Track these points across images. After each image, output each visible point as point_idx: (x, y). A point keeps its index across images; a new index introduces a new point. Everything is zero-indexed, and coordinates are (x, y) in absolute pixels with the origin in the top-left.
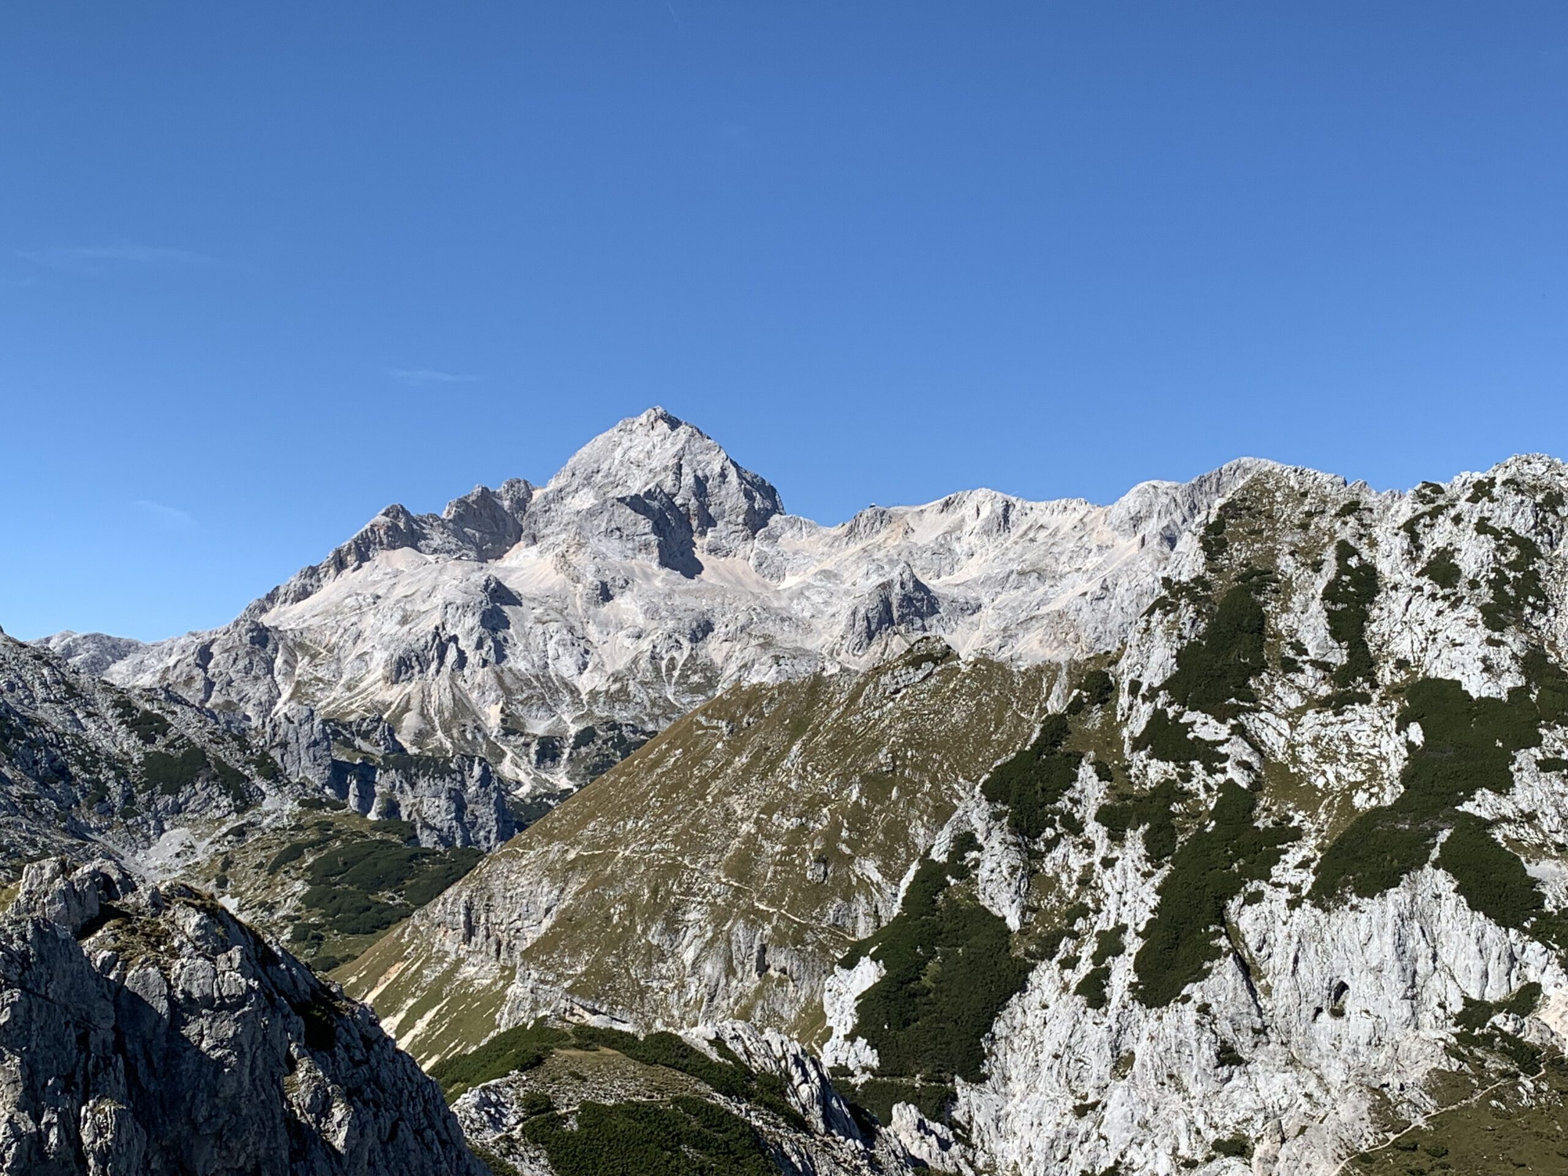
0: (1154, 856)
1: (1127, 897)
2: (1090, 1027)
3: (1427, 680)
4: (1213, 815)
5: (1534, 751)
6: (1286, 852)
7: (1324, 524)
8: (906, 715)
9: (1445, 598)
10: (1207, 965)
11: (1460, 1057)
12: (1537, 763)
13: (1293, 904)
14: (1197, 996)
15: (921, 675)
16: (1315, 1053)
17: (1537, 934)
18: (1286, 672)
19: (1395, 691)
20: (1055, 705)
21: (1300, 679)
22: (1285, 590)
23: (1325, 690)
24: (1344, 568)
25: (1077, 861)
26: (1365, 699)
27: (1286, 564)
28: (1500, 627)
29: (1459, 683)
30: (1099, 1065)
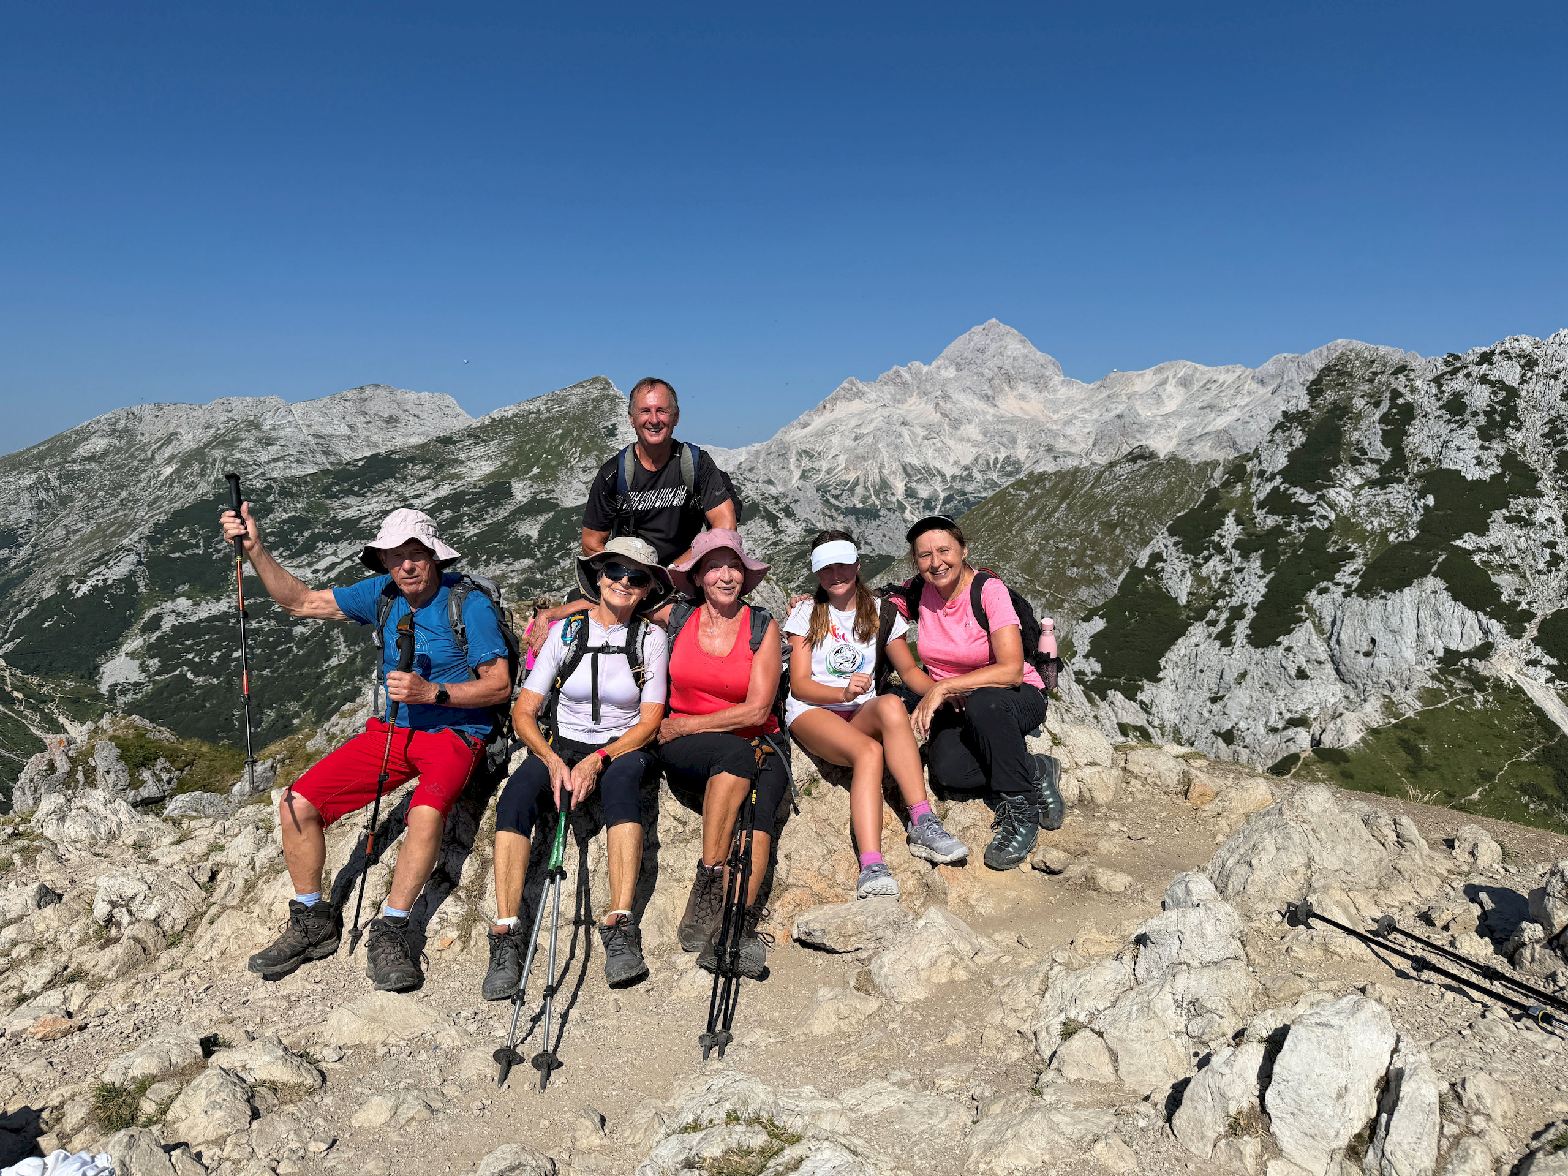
0: (1265, 567)
1: (1250, 589)
2: (1223, 657)
3: (1440, 470)
4: (1301, 545)
5: (1504, 511)
6: (1345, 566)
8: (1126, 489)
9: (1456, 422)
10: (1293, 626)
11: (1440, 681)
12: (1505, 518)
14: (1287, 643)
15: (1136, 467)
17: (1492, 616)
19: (1419, 476)
20: (1214, 483)
21: (1362, 469)
23: (1376, 475)
24: (1393, 404)
25: (1221, 569)
26: (1400, 481)
27: (1359, 403)
28: (1489, 439)
29: (1460, 471)
30: (1228, 676)
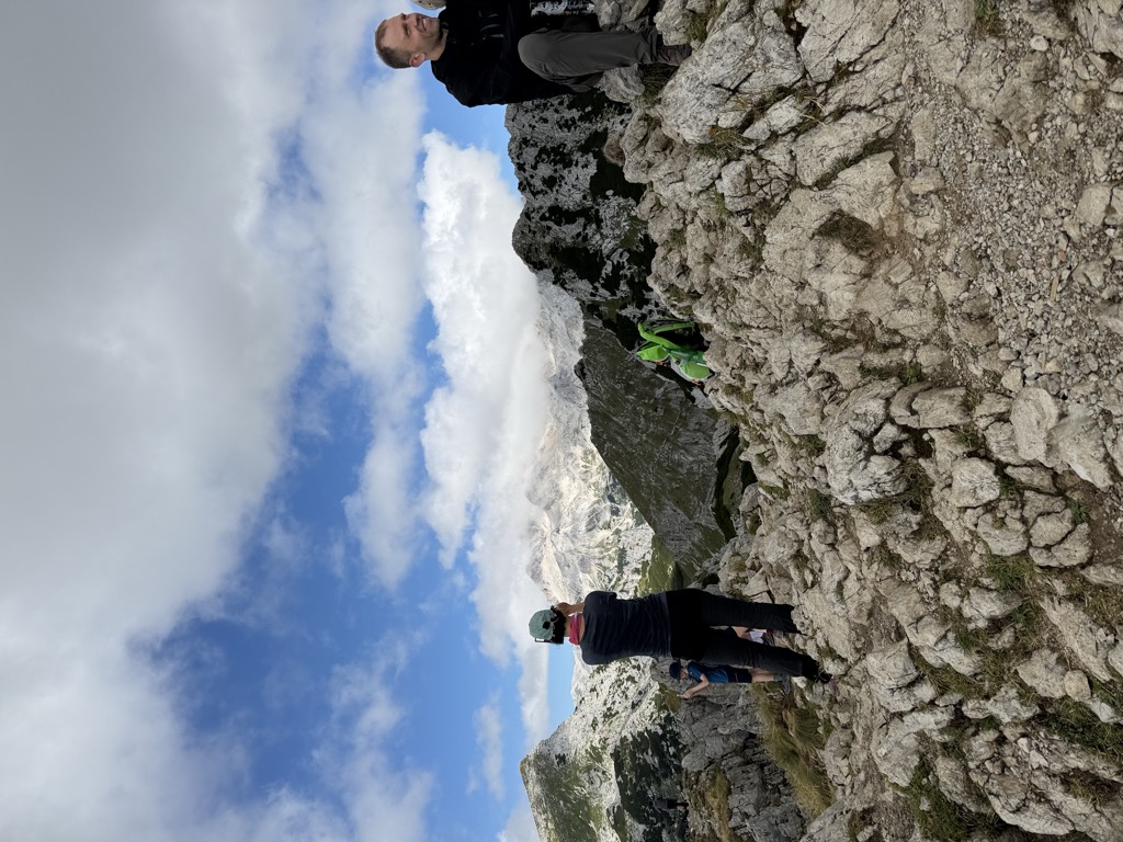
3: (590, 188)
7: (533, 225)
9: (560, 181)
18: (587, 239)
19: (594, 200)
20: (599, 324)
21: (590, 234)
22: (557, 240)
23: (594, 226)
24: (550, 218)
26: (597, 211)
27: (548, 239)
28: (571, 161)
29: (591, 176)
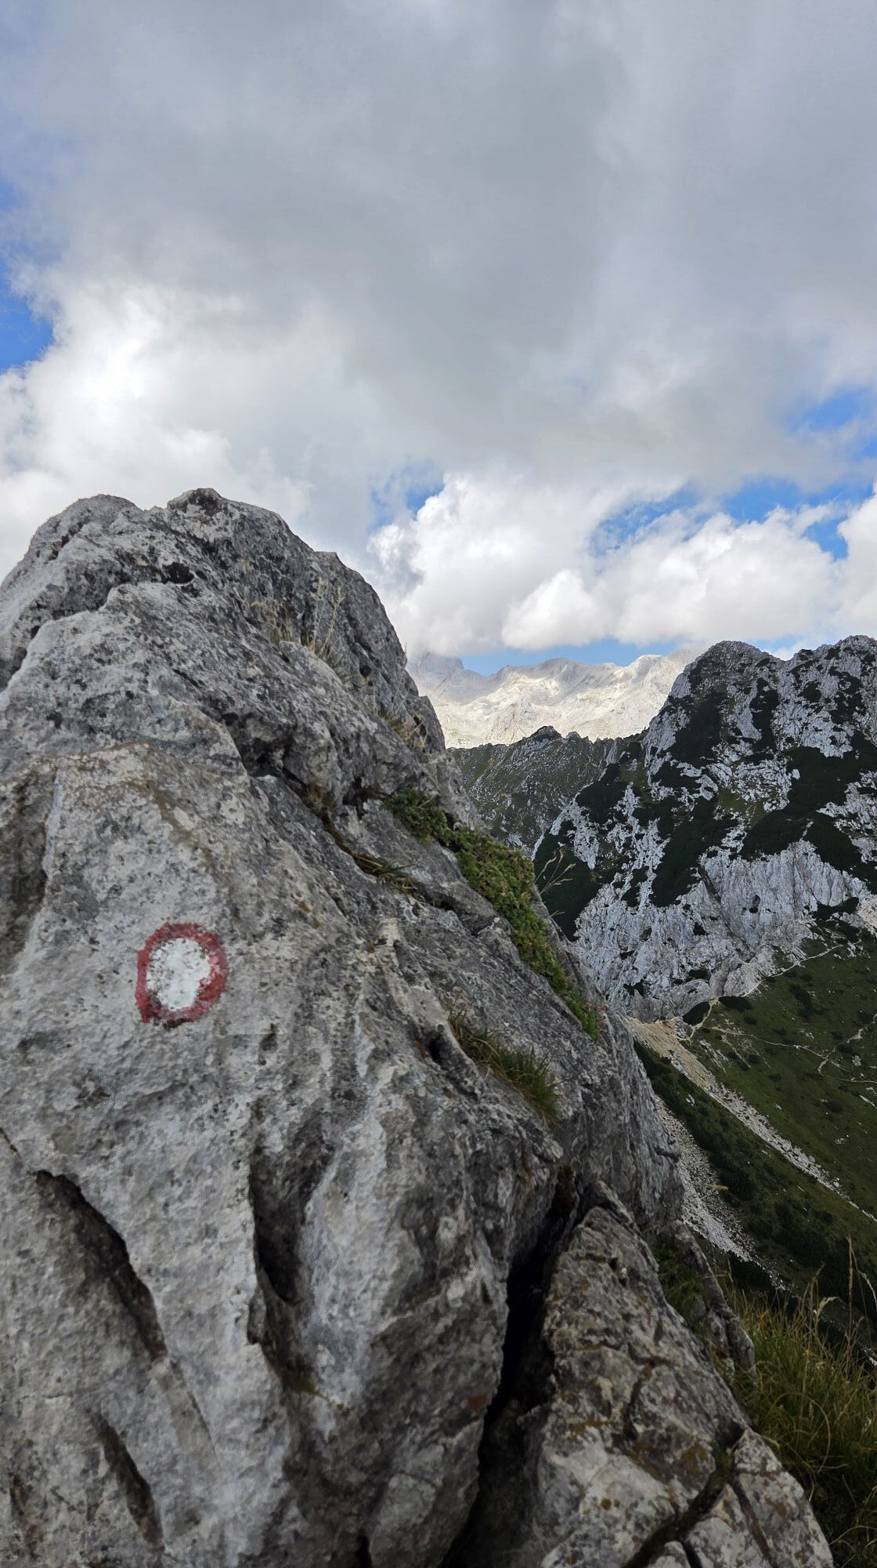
0: (662, 834)
1: (649, 853)
2: (629, 916)
4: (691, 814)
5: (857, 783)
6: (729, 832)
7: (751, 670)
8: (534, 765)
9: (812, 707)
10: (689, 886)
11: (817, 932)
12: (858, 789)
13: (732, 858)
14: (684, 902)
15: (542, 745)
16: (742, 930)
17: (855, 874)
18: (730, 743)
19: (786, 753)
20: (610, 760)
21: (738, 748)
22: (731, 703)
23: (750, 753)
25: (623, 836)
26: (770, 757)
27: (732, 690)
30: (635, 934)
